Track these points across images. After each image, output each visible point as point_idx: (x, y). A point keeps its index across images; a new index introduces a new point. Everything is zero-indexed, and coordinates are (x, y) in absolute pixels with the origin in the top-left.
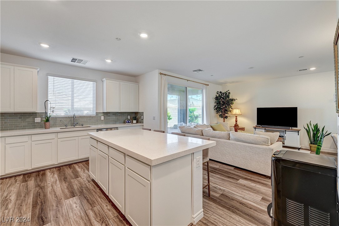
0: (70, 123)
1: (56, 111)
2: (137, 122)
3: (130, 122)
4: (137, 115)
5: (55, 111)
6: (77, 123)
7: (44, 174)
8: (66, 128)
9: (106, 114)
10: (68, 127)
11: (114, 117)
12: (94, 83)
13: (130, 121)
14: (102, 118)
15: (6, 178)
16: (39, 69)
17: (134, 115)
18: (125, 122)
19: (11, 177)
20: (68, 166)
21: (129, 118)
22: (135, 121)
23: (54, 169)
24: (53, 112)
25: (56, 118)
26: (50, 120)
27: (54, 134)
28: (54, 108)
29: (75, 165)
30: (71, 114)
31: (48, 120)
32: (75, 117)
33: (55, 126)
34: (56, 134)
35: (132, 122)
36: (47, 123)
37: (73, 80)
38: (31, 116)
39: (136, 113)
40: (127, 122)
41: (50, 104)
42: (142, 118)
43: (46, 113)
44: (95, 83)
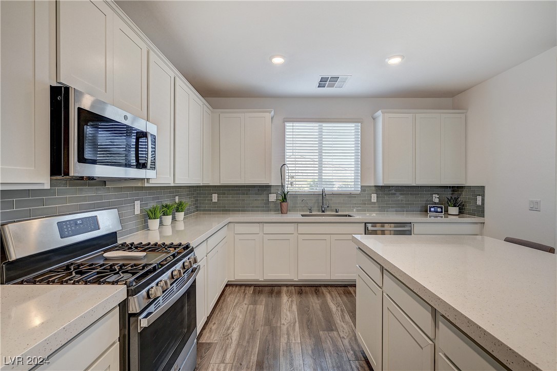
0: (316, 205)
1: (297, 183)
2: (461, 212)
3: (439, 210)
4: (460, 195)
5: (294, 183)
6: (328, 207)
7: (279, 293)
8: (311, 214)
9: (383, 190)
10: (313, 213)
11: (400, 197)
12: (357, 124)
13: (442, 208)
14: (374, 198)
15: (236, 285)
16: (273, 113)
17: (448, 194)
18: (425, 211)
19: (241, 285)
20: (313, 289)
21: (437, 200)
22: (453, 210)
23: (293, 288)
24: (291, 184)
25: (296, 196)
26: (288, 197)
27: (293, 224)
28: (293, 177)
29: (324, 290)
30: (318, 190)
31: (284, 199)
32: (324, 194)
33: (294, 209)
34: (296, 225)
35: (446, 211)
36: (284, 204)
37: (320, 124)
38: (265, 190)
39: (456, 189)
40: (432, 209)
41: (288, 170)
42: (479, 202)
43: (283, 186)
44: (360, 124)
